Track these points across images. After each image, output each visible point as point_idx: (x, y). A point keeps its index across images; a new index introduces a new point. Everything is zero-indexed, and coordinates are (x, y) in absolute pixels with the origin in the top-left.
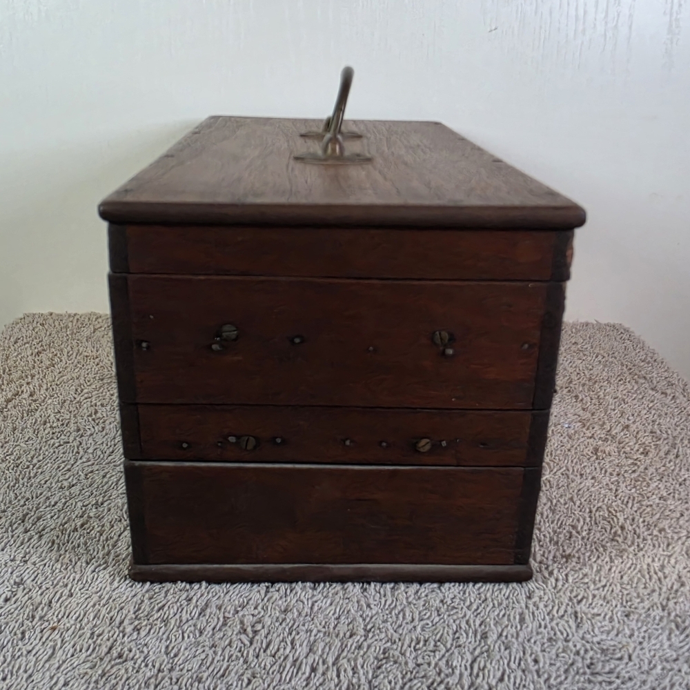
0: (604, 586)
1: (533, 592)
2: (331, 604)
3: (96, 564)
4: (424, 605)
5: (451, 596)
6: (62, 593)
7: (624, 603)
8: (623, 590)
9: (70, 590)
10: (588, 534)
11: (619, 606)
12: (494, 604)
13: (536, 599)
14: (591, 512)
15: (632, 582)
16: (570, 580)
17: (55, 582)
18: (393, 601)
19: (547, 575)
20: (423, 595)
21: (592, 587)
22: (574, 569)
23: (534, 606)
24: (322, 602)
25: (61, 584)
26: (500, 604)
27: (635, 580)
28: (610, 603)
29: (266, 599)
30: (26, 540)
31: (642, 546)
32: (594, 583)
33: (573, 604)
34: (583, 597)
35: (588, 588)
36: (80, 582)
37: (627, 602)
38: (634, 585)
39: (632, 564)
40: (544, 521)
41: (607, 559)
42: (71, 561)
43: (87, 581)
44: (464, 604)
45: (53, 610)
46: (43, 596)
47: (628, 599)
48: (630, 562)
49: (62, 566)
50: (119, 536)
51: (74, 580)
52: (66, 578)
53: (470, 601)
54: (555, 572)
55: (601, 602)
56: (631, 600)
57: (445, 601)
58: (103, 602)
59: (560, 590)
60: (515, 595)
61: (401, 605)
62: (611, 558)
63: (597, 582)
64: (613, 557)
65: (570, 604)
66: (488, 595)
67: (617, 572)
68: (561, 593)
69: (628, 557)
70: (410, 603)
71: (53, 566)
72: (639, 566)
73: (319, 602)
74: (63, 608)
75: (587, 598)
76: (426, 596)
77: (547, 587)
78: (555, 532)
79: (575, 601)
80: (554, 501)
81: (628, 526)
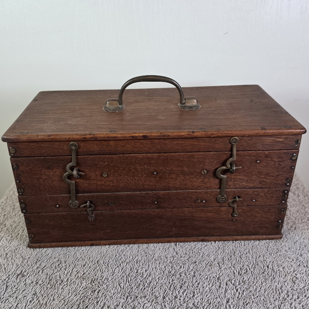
0: (257, 297)
1: (230, 299)
2: (151, 305)
3: (63, 285)
4: (186, 306)
5: (197, 301)
6: (50, 299)
7: (264, 305)
8: (265, 299)
9: (54, 297)
10: (254, 270)
11: (262, 306)
12: (213, 306)
13: (230, 303)
14: (256, 258)
15: (269, 295)
16: (244, 294)
17: (48, 294)
18: (175, 303)
19: (235, 291)
20: (186, 301)
21: (253, 297)
22: (247, 288)
23: (229, 306)
24: (147, 304)
25: (50, 295)
26: (216, 306)
27: (270, 294)
28: (259, 305)
29: (126, 302)
30: (37, 273)
31: (275, 276)
32: (253, 295)
33: (244, 305)
34: (249, 302)
35: (251, 298)
36: (57, 294)
37: (265, 304)
38: (269, 296)
39: (270, 285)
40: (237, 263)
41: (261, 283)
42: (54, 283)
43: (60, 293)
44: (202, 305)
45: (47, 307)
46: (43, 301)
47: (266, 303)
48: (269, 284)
49: (50, 286)
50: (72, 270)
51: (55, 292)
52: (52, 292)
53: (204, 304)
54: (239, 290)
55: (255, 305)
56: (267, 304)
57: (195, 304)
58: (65, 304)
59: (240, 299)
60: (222, 301)
61: (177, 305)
62: (262, 282)
63: (255, 295)
64: (263, 282)
65: (243, 305)
66: (212, 301)
67: (263, 289)
68: (240, 301)
69: (268, 282)
70: (181, 305)
71: (47, 285)
72: (272, 287)
73: (146, 304)
74: (51, 306)
75: (250, 304)
76: (188, 301)
77: (235, 297)
78: (241, 269)
79: (245, 304)
80: (242, 253)
81: (270, 266)
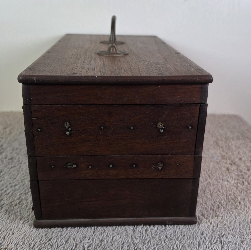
0: (233, 229)
1: (204, 232)
2: (120, 238)
3: (24, 220)
4: (159, 238)
5: (170, 234)
6: (9, 233)
7: (241, 237)
8: (241, 231)
9: (13, 232)
10: (226, 206)
11: (239, 237)
12: (187, 238)
13: (205, 235)
14: (227, 196)
15: (244, 227)
16: (219, 226)
17: (7, 228)
18: (146, 236)
19: (209, 224)
20: (158, 233)
21: (228, 229)
22: (220, 221)
23: (204, 238)
24: (117, 236)
25: (9, 229)
26: (190, 238)
27: (245, 226)
28: (235, 236)
29: (93, 235)
31: (248, 211)
32: (229, 228)
33: (220, 237)
34: (224, 234)
35: (226, 230)
36: (17, 228)
37: (242, 236)
38: (245, 228)
39: (244, 219)
40: (208, 200)
41: (234, 217)
42: (14, 219)
43: (20, 228)
44: (175, 237)
45: (5, 240)
46: (1, 234)
47: (242, 234)
48: (243, 218)
49: (10, 221)
51: (15, 227)
52: (12, 226)
53: (178, 236)
54: (213, 223)
55: (231, 236)
56: (243, 235)
57: (167, 236)
58: (26, 237)
59: (215, 231)
60: (196, 233)
61: (149, 238)
62: (235, 216)
63: (230, 227)
64: (236, 216)
65: (219, 237)
66: (185, 233)
67: (238, 223)
68: (215, 233)
69: (242, 216)
70: (153, 237)
71: (6, 221)
72: (247, 220)
73: (115, 237)
74: (9, 239)
75: (226, 235)
76: (160, 234)
77: (209, 230)
78: (212, 205)
79: (221, 236)
80: (212, 191)
81: (242, 202)
